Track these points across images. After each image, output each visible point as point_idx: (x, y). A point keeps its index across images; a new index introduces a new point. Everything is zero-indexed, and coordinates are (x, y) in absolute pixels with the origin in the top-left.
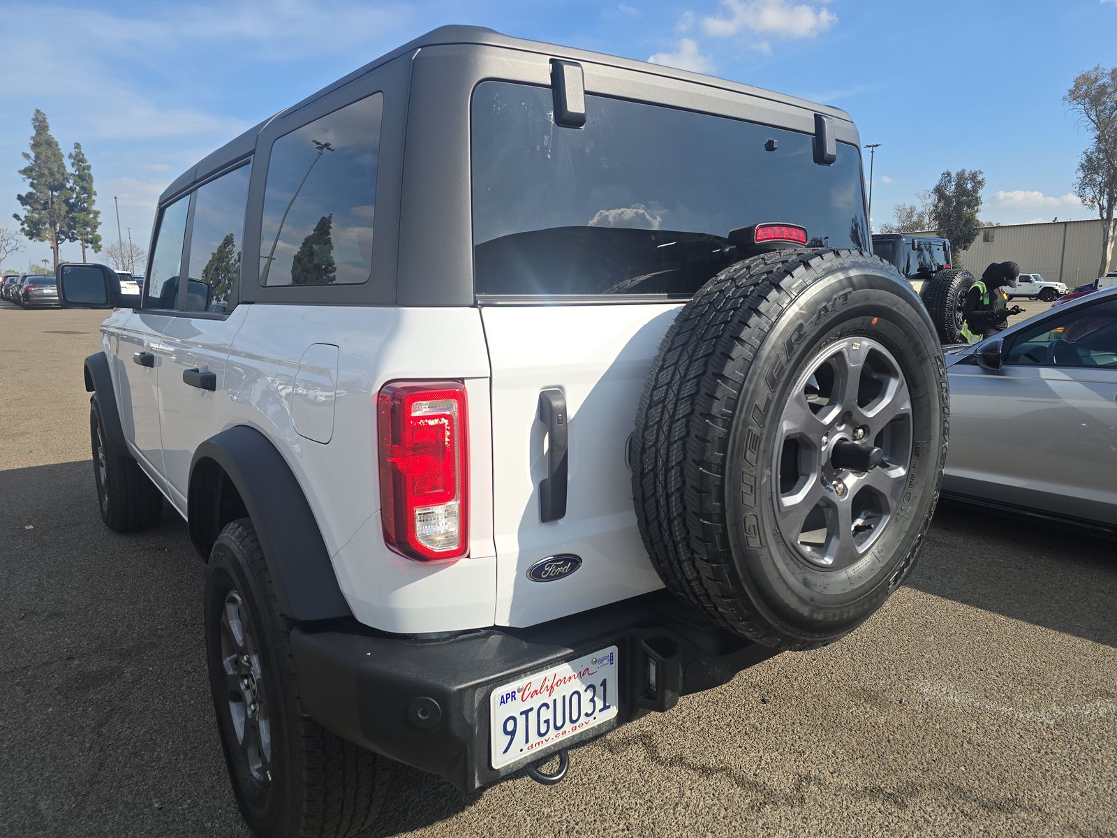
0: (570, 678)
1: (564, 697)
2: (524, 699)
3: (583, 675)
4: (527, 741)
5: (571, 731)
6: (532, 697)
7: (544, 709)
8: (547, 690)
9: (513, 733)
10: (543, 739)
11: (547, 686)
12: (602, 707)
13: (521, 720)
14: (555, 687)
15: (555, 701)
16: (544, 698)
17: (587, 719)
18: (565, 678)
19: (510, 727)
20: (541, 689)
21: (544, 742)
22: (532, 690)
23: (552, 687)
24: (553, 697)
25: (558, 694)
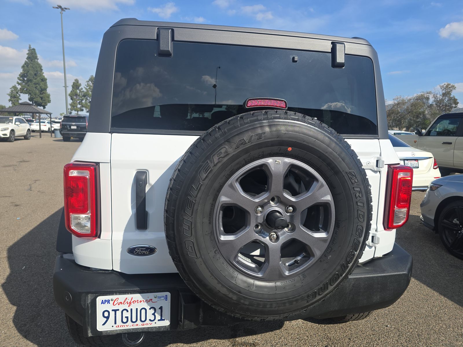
0: (141, 301)
1: (137, 309)
2: (114, 304)
3: (149, 302)
4: (115, 323)
5: (141, 325)
6: (119, 305)
7: (125, 312)
8: (128, 304)
9: (108, 318)
10: (125, 324)
11: (127, 302)
12: (160, 319)
13: (112, 314)
14: (132, 303)
15: (131, 310)
16: (126, 306)
17: (151, 322)
18: (138, 301)
19: (106, 314)
20: (124, 302)
21: (125, 326)
22: (119, 301)
23: (130, 303)
24: (131, 307)
25: (134, 307)
